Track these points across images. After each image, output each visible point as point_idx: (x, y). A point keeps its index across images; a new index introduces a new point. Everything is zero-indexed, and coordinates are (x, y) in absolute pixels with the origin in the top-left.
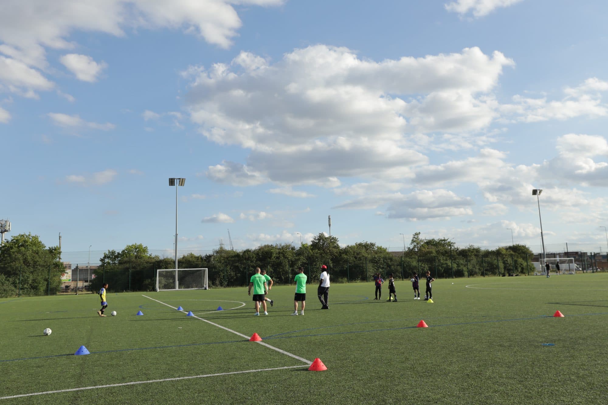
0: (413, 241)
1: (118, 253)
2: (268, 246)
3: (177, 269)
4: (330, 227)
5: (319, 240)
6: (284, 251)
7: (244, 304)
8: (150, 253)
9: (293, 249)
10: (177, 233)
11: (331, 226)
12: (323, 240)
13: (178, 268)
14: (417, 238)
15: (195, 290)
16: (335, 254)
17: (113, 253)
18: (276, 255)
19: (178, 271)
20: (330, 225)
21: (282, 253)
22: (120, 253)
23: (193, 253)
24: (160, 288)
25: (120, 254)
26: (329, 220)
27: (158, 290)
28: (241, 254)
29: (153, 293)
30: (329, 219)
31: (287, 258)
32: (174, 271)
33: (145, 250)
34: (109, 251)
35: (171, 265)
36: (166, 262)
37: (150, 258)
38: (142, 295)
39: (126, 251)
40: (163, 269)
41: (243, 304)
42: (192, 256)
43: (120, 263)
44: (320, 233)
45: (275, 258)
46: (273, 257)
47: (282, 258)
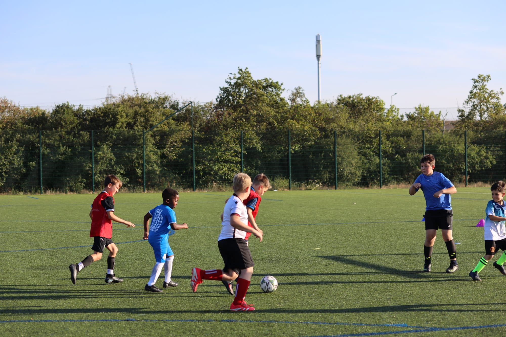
0: (472, 95)
4: (318, 60)
5: (238, 85)
6: (147, 111)
11: (321, 58)
14: (483, 89)
16: (272, 121)
18: (127, 120)
20: (318, 56)
21: (143, 115)
26: (317, 45)
30: (318, 42)
44: (241, 70)
45: (125, 125)
46: (120, 124)
47: (138, 128)
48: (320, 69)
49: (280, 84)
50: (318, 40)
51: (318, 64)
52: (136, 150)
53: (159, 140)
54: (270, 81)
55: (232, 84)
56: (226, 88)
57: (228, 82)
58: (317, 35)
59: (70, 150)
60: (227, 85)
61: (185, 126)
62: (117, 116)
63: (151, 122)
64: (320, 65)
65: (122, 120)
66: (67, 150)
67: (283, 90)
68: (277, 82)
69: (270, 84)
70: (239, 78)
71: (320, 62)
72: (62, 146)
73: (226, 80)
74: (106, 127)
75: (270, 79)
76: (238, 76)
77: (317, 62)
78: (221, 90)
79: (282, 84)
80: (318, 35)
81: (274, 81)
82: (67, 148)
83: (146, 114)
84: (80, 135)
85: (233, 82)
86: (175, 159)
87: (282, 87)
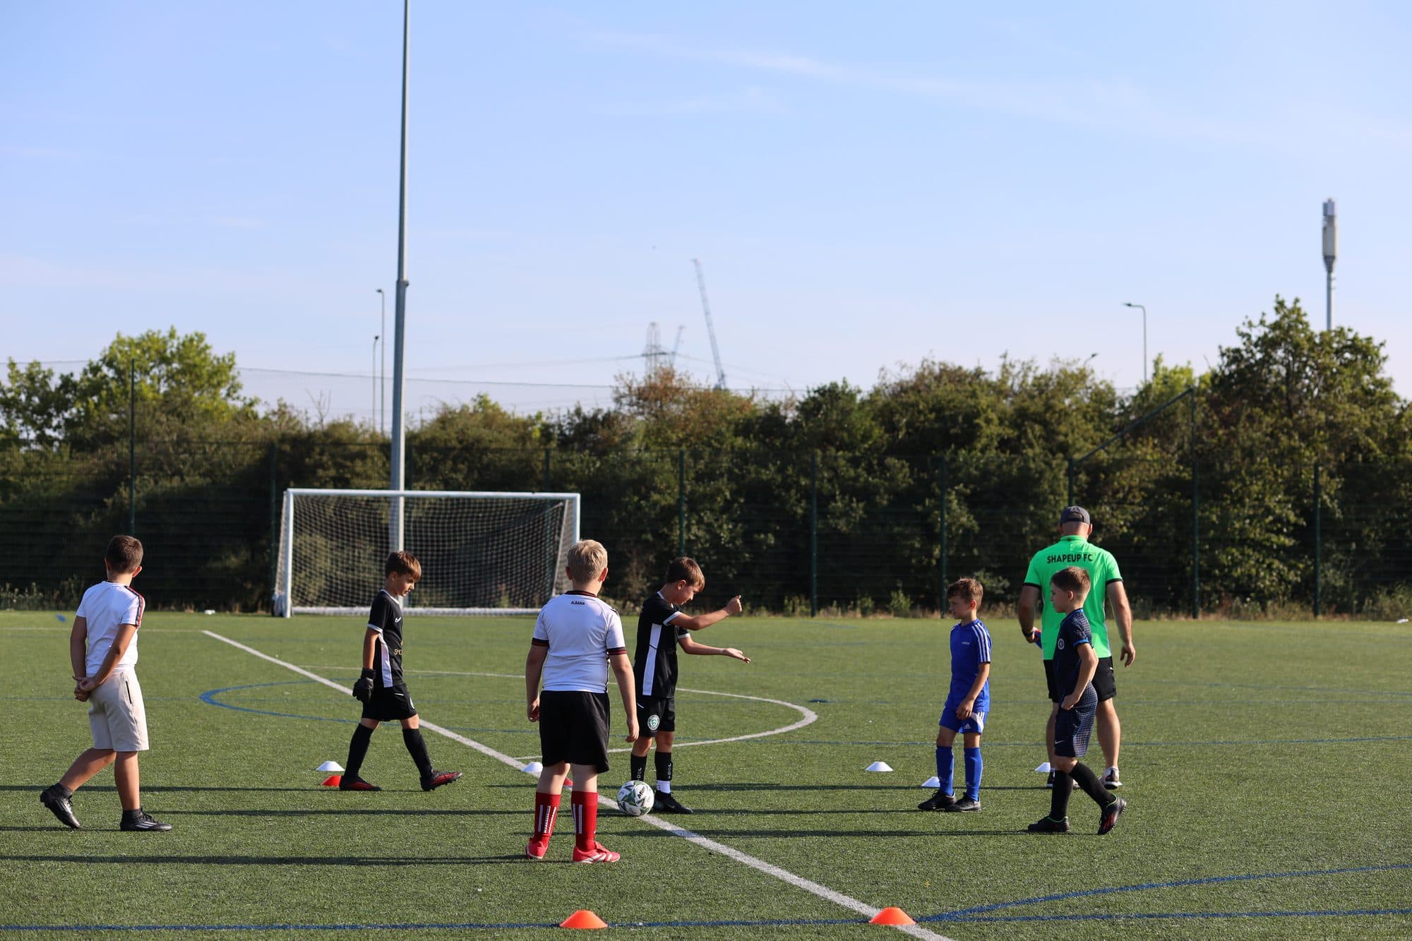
1: (67, 383)
2: (954, 376)
3: (402, 491)
4: (1330, 269)
5: (1267, 344)
6: (1049, 407)
7: (810, 716)
8: (246, 393)
9: (1103, 398)
10: (406, 277)
11: (1337, 265)
12: (1296, 350)
13: (408, 487)
15: (511, 615)
16: (1366, 440)
17: (34, 379)
18: (1000, 430)
19: (409, 501)
20: (1329, 260)
21: (1039, 419)
22: (77, 378)
23: (493, 399)
24: (301, 596)
25: (75, 385)
26: (1325, 229)
27: (290, 607)
28: (791, 415)
29: (260, 622)
30: (1329, 218)
31: (1064, 448)
32: (387, 499)
33: (220, 374)
34: (12, 365)
35: (369, 461)
36: (338, 443)
37: (246, 415)
38: (207, 632)
39: (105, 369)
40: (323, 486)
41: (798, 717)
42: (488, 414)
43: (77, 444)
44: (1281, 304)
45: (996, 444)
46: (984, 441)
47: (1034, 451)
48: (1333, 293)
49: (1376, 342)
50: (1329, 213)
51: (1329, 280)
52: (1032, 508)
53: (1087, 483)
54: (1351, 336)
55: (1254, 339)
56: (1238, 351)
57: (1242, 335)
58: (1326, 201)
59: (861, 505)
60: (1238, 343)
61: (1147, 451)
62: (977, 421)
63: (1061, 438)
64: (1333, 284)
65: (988, 431)
66: (854, 505)
67: (1384, 359)
68: (1369, 339)
69: (1349, 343)
70: (1276, 326)
71: (1333, 275)
72: (840, 493)
73: (1237, 328)
74: (949, 447)
75: (1350, 330)
76: (1272, 318)
77: (1324, 273)
78: (1223, 355)
79: (1382, 345)
80: (1330, 201)
81: (1362, 336)
82: (854, 500)
83: (1048, 415)
84: (884, 467)
85: (1256, 333)
86: (1123, 535)
87: (1383, 353)
